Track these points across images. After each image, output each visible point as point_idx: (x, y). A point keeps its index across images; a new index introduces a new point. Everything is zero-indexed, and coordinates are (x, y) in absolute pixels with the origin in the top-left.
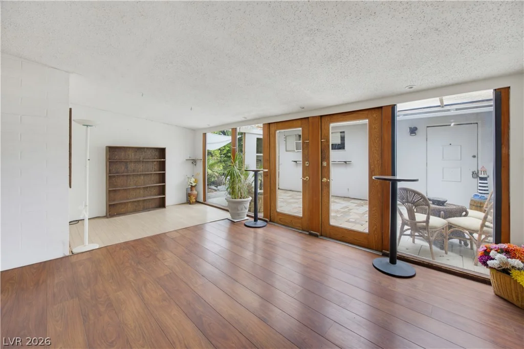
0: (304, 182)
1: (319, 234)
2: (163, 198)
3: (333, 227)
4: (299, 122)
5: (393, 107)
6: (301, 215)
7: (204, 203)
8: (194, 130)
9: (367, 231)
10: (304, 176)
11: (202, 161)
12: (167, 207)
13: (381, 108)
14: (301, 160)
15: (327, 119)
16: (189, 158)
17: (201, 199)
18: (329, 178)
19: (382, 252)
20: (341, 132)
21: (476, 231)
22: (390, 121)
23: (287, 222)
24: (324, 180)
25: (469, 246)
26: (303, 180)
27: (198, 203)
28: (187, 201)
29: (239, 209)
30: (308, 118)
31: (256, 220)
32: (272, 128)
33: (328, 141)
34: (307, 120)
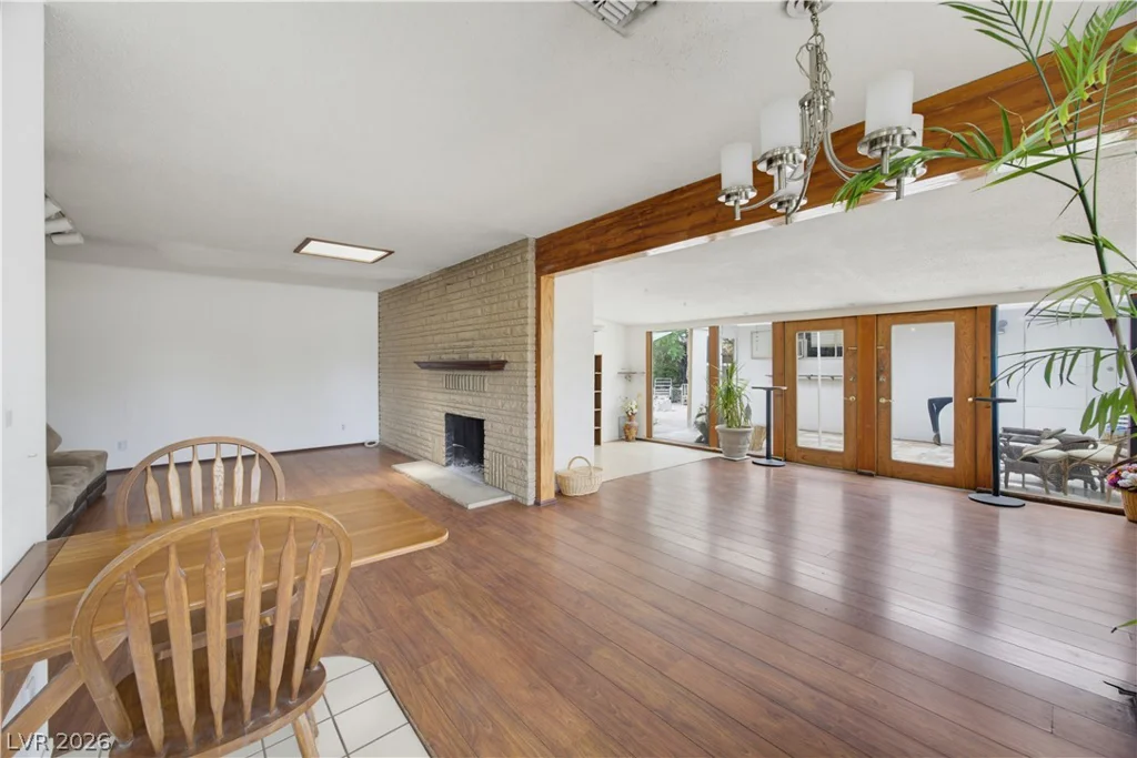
0: (846, 404)
1: (875, 473)
3: (898, 463)
4: (839, 321)
5: (993, 309)
6: (841, 449)
7: (649, 438)
8: (628, 327)
9: (952, 465)
11: (645, 374)
12: (602, 443)
13: (976, 308)
14: (842, 374)
15: (886, 319)
16: (621, 371)
17: (643, 434)
18: (889, 396)
19: (975, 489)
22: (989, 324)
23: (819, 459)
24: (883, 401)
26: (845, 401)
27: (637, 439)
28: (620, 436)
29: (742, 442)
30: (856, 317)
31: (768, 457)
32: (789, 329)
33: (888, 348)
34: (853, 320)
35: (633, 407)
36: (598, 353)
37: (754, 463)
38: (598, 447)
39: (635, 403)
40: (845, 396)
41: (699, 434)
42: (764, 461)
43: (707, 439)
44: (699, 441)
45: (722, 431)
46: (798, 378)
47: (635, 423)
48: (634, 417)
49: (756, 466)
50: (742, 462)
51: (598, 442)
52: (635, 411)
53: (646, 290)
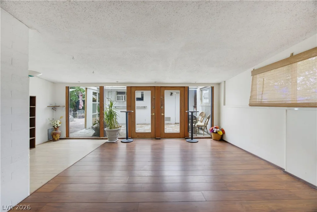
0: (152, 116)
1: (160, 138)
2: (33, 139)
3: (166, 133)
4: (148, 88)
5: (188, 88)
6: (150, 131)
7: (68, 137)
9: (179, 132)
10: (152, 113)
11: (65, 107)
12: (36, 146)
13: (184, 87)
15: (163, 88)
16: (49, 105)
17: (64, 136)
18: (164, 113)
19: (184, 138)
20: (141, 92)
21: (203, 126)
23: (143, 136)
24: (162, 114)
25: (198, 132)
26: (151, 115)
27: (60, 139)
28: (49, 139)
29: (116, 134)
30: (155, 87)
31: (127, 138)
32: (133, 89)
33: (164, 97)
34: (154, 88)
35: (58, 123)
36: (33, 95)
37: (121, 142)
38: (33, 150)
39: (59, 121)
40: (151, 113)
41: (94, 132)
42: (125, 140)
43: (98, 134)
44: (94, 135)
45: (108, 131)
46: (136, 107)
47: (59, 131)
48: (59, 129)
49: (123, 143)
50: (116, 143)
51: (32, 144)
52: (59, 125)
53: (73, 58)
